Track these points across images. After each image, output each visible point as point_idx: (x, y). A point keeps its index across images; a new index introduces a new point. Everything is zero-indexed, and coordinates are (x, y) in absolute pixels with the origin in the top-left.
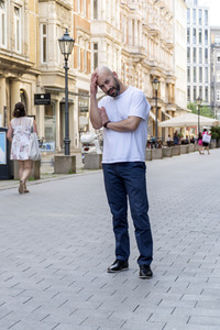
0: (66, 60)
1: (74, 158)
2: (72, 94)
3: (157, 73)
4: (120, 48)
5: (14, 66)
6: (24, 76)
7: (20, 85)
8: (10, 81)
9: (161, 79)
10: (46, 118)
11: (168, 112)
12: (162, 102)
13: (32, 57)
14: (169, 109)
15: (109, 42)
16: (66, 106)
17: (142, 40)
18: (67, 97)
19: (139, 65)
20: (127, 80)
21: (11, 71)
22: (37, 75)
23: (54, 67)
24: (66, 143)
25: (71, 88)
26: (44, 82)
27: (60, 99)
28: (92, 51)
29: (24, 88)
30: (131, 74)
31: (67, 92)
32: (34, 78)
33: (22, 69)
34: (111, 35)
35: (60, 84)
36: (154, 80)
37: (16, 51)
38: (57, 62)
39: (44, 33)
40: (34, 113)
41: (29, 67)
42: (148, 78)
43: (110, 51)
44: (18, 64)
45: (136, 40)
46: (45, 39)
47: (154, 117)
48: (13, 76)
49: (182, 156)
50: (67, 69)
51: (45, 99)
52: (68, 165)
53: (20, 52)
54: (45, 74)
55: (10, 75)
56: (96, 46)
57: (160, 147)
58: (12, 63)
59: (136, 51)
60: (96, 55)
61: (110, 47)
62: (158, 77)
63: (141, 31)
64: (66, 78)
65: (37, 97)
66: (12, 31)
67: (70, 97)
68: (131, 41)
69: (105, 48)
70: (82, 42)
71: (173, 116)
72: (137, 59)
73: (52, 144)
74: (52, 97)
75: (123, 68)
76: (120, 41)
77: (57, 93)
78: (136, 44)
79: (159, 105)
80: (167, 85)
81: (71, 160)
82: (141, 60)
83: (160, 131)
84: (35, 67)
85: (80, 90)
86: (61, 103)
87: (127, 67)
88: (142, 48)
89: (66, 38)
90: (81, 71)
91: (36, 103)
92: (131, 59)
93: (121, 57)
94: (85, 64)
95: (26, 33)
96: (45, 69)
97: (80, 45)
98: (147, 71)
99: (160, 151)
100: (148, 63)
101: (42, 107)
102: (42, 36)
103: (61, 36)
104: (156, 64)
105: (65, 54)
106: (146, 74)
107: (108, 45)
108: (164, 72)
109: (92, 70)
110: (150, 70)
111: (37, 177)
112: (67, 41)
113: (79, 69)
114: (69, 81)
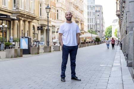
0: (48, 14)
1: (50, 47)
2: (50, 27)
3: (78, 20)
5: (31, 17)
6: (34, 20)
7: (32, 24)
8: (29, 22)
9: (79, 22)
10: (41, 35)
11: (81, 33)
13: (36, 14)
14: (82, 32)
15: (62, 9)
16: (48, 31)
18: (48, 28)
21: (30, 19)
22: (38, 20)
23: (44, 17)
24: (48, 42)
25: (49, 25)
26: (41, 22)
27: (46, 28)
28: (56, 12)
29: (34, 25)
31: (48, 26)
32: (37, 21)
33: (33, 18)
34: (63, 7)
35: (46, 23)
36: (77, 22)
37: (31, 12)
38: (45, 16)
39: (41, 6)
40: (37, 33)
41: (36, 18)
42: (75, 21)
43: (62, 13)
44: (32, 17)
45: (71, 9)
46: (41, 8)
48: (30, 20)
49: (86, 47)
50: (48, 18)
51: (41, 28)
52: (48, 50)
53: (32, 13)
54: (41, 20)
55: (29, 20)
56: (58, 11)
58: (30, 16)
60: (58, 14)
61: (62, 11)
63: (72, 6)
65: (38, 27)
66: (30, 6)
67: (49, 28)
68: (69, 9)
69: (61, 12)
70: (53, 9)
71: (83, 34)
73: (43, 43)
74: (43, 28)
76: (65, 9)
77: (45, 26)
80: (81, 24)
84: (37, 18)
85: (52, 25)
86: (46, 30)
88: (73, 12)
89: (48, 7)
90: (53, 19)
91: (38, 30)
94: (54, 17)
95: (34, 6)
96: (41, 18)
97: (52, 10)
98: (74, 19)
100: (75, 16)
101: (40, 31)
102: (40, 7)
103: (46, 7)
104: (77, 17)
105: (47, 13)
106: (74, 20)
107: (62, 10)
108: (80, 20)
109: (56, 19)
110: (75, 19)
111: (38, 53)
112: (48, 8)
113: (52, 18)
114: (49, 22)
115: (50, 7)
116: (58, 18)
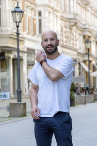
0: (18, 27)
1: (25, 104)
3: (88, 34)
4: (59, 15)
9: (92, 39)
10: (2, 71)
12: (93, 56)
15: (50, 10)
16: (17, 62)
17: (76, 8)
18: (18, 54)
19: (74, 28)
20: (65, 39)
23: (8, 31)
24: (19, 93)
25: (21, 47)
27: (12, 56)
28: (37, 18)
30: (68, 35)
31: (18, 50)
34: (51, 5)
36: (87, 40)
39: (0, 4)
42: (82, 38)
43: (51, 17)
45: (72, 8)
47: (87, 69)
50: (18, 34)
51: (1, 57)
52: (20, 110)
56: (40, 14)
57: (92, 93)
59: (72, 16)
60: (40, 21)
61: (51, 14)
62: (89, 37)
63: (75, 1)
64: (18, 40)
67: (21, 54)
68: (67, 9)
69: (47, 15)
70: (29, 11)
72: (72, 23)
73: (7, 94)
74: (6, 55)
75: (62, 30)
76: (59, 9)
77: (10, 52)
78: (72, 10)
79: (91, 59)
81: (22, 106)
82: (76, 24)
83: (92, 80)
85: (28, 49)
86: (13, 60)
87: (64, 29)
88: (76, 14)
89: (17, 10)
90: (29, 33)
92: (68, 23)
93: (60, 22)
94: (31, 27)
96: (0, 33)
97: (28, 14)
98: (80, 32)
99: (92, 96)
100: (81, 26)
103: (13, 9)
104: (87, 26)
105: (16, 22)
106: (80, 35)
107: (50, 12)
108: (94, 33)
109: (37, 33)
110: (83, 31)
112: (18, 12)
113: (27, 31)
115: (21, 9)
116: (40, 31)
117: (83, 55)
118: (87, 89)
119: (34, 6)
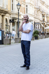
0: (19, 10)
2: (20, 19)
3: (44, 14)
4: (34, 7)
5: (4, 12)
6: (7, 14)
7: (5, 17)
8: (3, 16)
10: (13, 26)
11: (47, 25)
12: (45, 22)
13: (9, 9)
14: (47, 24)
17: (40, 4)
18: (19, 20)
19: (39, 11)
20: (35, 15)
21: (3, 13)
22: (10, 14)
23: (15, 12)
24: (18, 34)
25: (20, 18)
26: (12, 16)
27: (17, 21)
28: (26, 7)
29: (7, 18)
30: (37, 14)
31: (19, 19)
32: (9, 15)
33: (6, 12)
34: (31, 3)
35: (17, 17)
36: (43, 16)
37: (4, 7)
39: (12, 2)
40: (9, 25)
41: (8, 12)
42: (42, 15)
43: (31, 8)
44: (5, 11)
45: (38, 4)
46: (12, 4)
47: (43, 26)
48: (4, 14)
50: (19, 13)
51: (12, 21)
53: (5, 8)
54: (12, 14)
55: (3, 14)
56: (27, 6)
57: (45, 35)
58: (3, 11)
59: (38, 7)
60: (27, 8)
61: (31, 6)
62: (44, 15)
63: (40, 2)
64: (19, 15)
65: (10, 20)
66: (3, 2)
67: (20, 20)
68: (37, 4)
69: (29, 7)
70: (23, 5)
71: (48, 26)
72: (38, 10)
74: (14, 20)
75: (34, 12)
76: (34, 4)
77: (16, 19)
78: (38, 5)
79: (44, 23)
80: (47, 17)
81: (19, 39)
82: (40, 10)
83: (45, 30)
84: (10, 12)
85: (22, 18)
86: (17, 22)
87: (35, 12)
88: (40, 7)
90: (23, 13)
91: (10, 22)
92: (37, 10)
93: (34, 9)
94: (24, 11)
95: (7, 2)
96: (12, 13)
98: (41, 13)
99: (45, 36)
100: (42, 11)
101: (11, 23)
102: (12, 3)
103: (17, 4)
104: (44, 11)
105: (18, 9)
106: (41, 14)
107: (30, 6)
108: (46, 13)
109: (26, 13)
110: (42, 13)
111: (10, 44)
112: (19, 5)
113: (22, 12)
114: (19, 16)
115: (20, 4)
117: (42, 21)
118: (43, 33)
119: (25, 3)
